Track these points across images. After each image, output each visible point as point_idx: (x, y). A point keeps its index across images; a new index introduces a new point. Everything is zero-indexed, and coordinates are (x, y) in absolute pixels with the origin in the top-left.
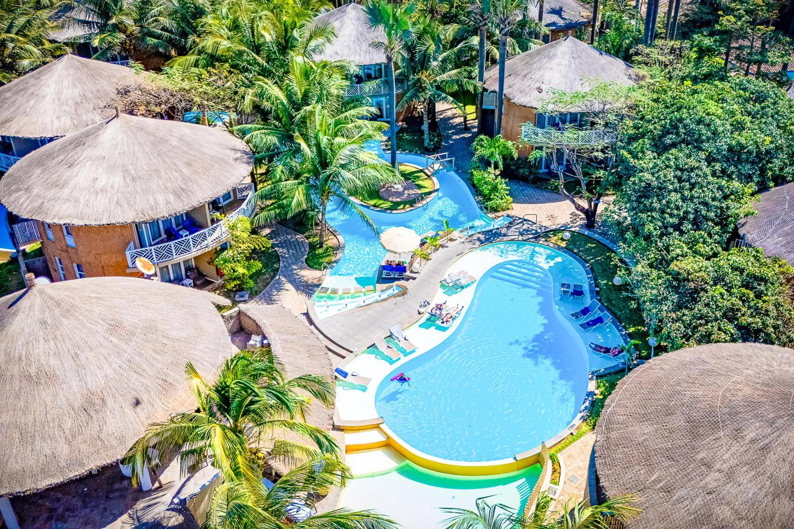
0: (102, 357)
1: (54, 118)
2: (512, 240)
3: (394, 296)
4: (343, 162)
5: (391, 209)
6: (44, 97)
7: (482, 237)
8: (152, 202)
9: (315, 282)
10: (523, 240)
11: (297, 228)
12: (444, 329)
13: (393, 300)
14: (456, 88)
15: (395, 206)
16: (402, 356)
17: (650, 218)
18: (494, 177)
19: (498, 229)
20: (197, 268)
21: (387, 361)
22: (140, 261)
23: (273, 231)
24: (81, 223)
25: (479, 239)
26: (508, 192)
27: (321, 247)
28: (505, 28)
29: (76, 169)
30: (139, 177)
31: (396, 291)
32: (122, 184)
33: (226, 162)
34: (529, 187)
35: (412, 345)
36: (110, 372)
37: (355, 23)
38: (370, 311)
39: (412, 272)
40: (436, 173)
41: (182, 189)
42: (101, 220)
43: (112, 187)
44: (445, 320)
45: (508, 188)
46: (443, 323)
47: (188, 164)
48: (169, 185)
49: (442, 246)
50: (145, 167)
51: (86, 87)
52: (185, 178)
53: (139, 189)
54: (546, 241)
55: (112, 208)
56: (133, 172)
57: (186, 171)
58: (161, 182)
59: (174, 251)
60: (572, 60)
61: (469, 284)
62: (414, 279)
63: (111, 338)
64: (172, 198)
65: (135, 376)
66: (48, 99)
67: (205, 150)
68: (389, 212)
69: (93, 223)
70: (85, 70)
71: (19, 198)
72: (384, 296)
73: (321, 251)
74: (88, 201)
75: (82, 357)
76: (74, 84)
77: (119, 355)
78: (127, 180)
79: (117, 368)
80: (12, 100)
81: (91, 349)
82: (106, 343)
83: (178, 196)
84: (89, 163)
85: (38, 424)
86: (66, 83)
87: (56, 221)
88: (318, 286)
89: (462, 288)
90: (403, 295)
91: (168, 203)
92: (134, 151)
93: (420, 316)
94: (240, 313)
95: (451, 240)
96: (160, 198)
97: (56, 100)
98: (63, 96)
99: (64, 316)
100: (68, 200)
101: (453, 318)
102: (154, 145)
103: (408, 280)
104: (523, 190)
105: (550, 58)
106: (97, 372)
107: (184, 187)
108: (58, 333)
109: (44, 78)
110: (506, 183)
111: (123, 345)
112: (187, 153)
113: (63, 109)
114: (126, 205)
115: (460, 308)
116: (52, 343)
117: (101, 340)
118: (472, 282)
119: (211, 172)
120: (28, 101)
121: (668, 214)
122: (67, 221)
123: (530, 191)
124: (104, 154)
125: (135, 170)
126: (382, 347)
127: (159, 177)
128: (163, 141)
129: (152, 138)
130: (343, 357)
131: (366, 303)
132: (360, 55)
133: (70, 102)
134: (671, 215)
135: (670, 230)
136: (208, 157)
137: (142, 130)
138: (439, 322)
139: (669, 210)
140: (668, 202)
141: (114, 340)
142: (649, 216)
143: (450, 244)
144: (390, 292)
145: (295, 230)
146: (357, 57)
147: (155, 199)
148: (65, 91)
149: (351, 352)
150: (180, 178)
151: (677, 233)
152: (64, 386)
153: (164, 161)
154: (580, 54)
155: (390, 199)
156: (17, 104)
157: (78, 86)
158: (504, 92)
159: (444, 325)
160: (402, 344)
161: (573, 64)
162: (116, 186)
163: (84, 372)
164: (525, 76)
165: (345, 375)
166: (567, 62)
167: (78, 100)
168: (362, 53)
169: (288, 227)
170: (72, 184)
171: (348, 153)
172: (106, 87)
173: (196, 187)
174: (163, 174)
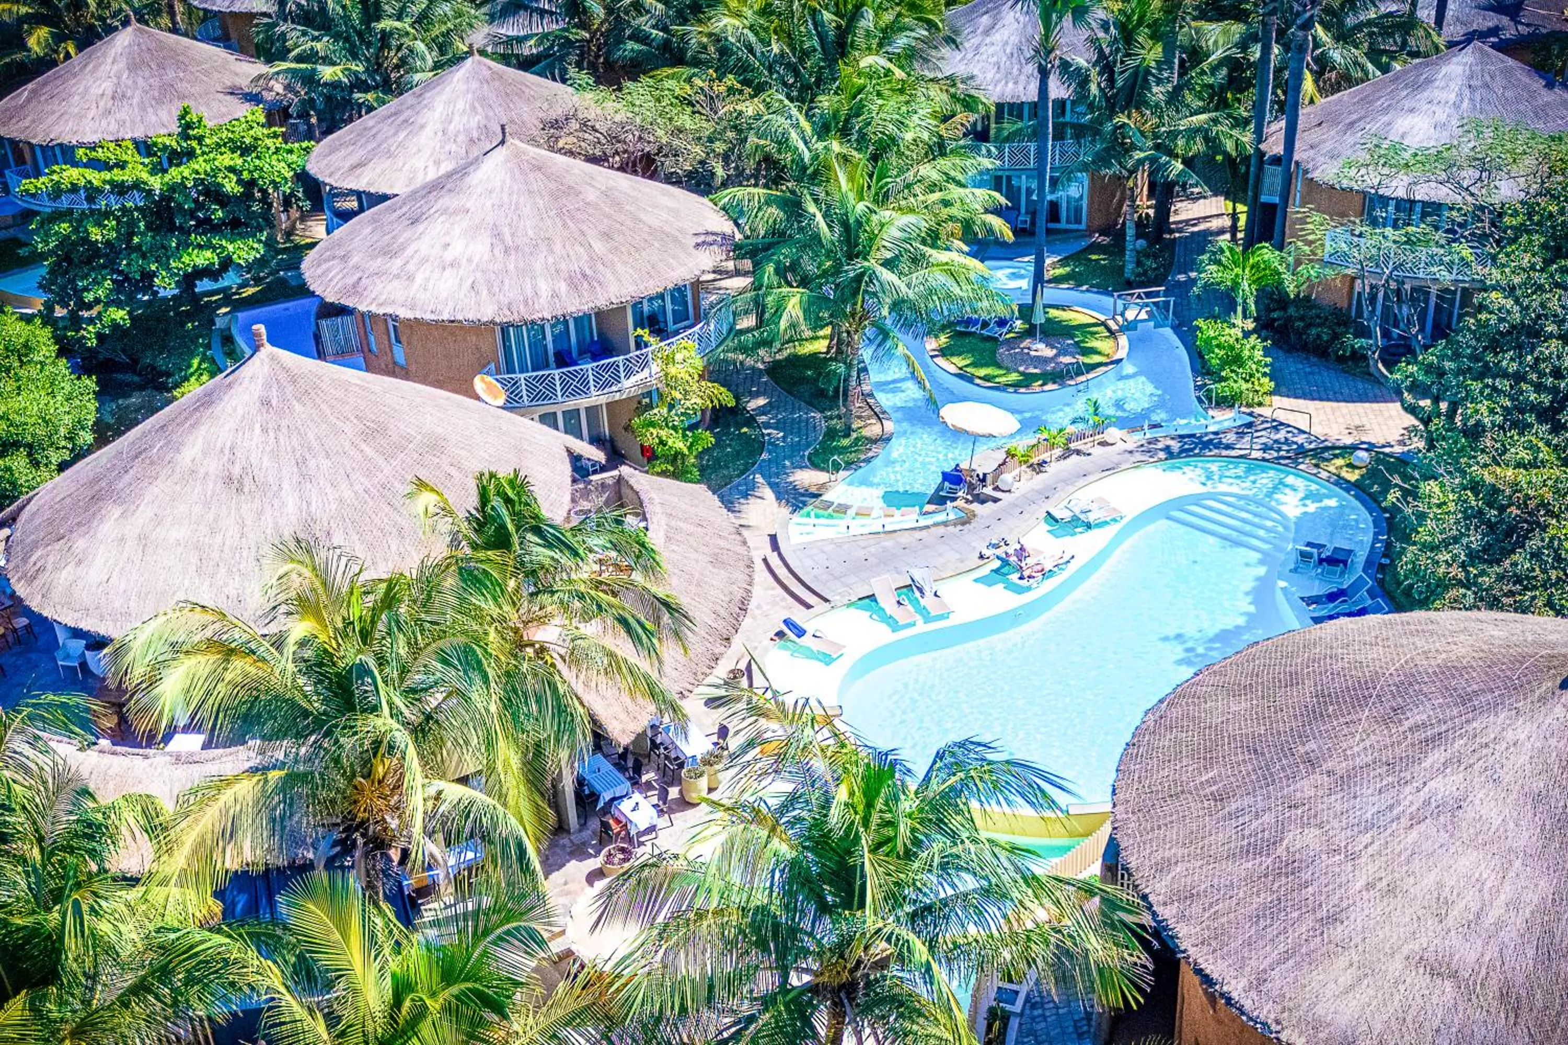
0: (341, 471)
1: (431, 163)
2: (1241, 457)
3: (945, 524)
4: (889, 255)
5: (1016, 385)
6: (422, 127)
7: (1175, 446)
8: (529, 292)
9: (813, 490)
10: (1264, 460)
11: (815, 402)
12: (1020, 590)
13: (941, 530)
14: (1199, 146)
15: (1027, 381)
16: (919, 619)
17: (1487, 391)
18: (1240, 335)
19: (1216, 433)
20: (612, 441)
21: (889, 625)
22: (483, 380)
23: (769, 403)
24: (410, 315)
25: (1167, 449)
26: (1267, 370)
27: (847, 435)
28: (1305, 11)
29: (421, 227)
30: (517, 248)
31: (952, 517)
32: (486, 257)
33: (676, 240)
34: (1328, 368)
35: (944, 606)
36: (348, 494)
37: (1021, 19)
38: (888, 543)
39: (996, 489)
40: (1129, 327)
41: (584, 276)
42: (441, 313)
43: (470, 261)
44: (1026, 574)
45: (1269, 360)
46: (1021, 578)
47: (606, 236)
48: (563, 266)
49: (1078, 452)
50: (530, 233)
51: (491, 114)
52: (593, 259)
53: (511, 267)
54: (1317, 466)
55: (462, 296)
56: (508, 238)
57: (599, 247)
58: (551, 260)
59: (558, 388)
60: (1467, 92)
61: (1106, 523)
62: (996, 500)
63: (364, 446)
64: (563, 287)
65: (387, 509)
66: (428, 130)
67: (642, 216)
68: (1011, 390)
69: (428, 317)
70: (497, 84)
71: (329, 270)
72: (924, 522)
73: (845, 442)
74: (427, 280)
75: (312, 463)
76: (473, 108)
77: (369, 474)
78: (496, 252)
79: (361, 491)
80: (374, 131)
81: (328, 455)
82: (352, 452)
83: (574, 285)
84: (442, 218)
85: (226, 550)
86: (460, 105)
87: (374, 309)
88: (817, 496)
89: (1089, 526)
90: (963, 524)
91: (555, 295)
92: (517, 204)
93: (981, 562)
94: (620, 480)
95: (1103, 444)
96: (544, 288)
97: (440, 134)
98: (451, 127)
99: (299, 400)
100: (397, 276)
101: (1046, 574)
102: (555, 197)
103: (983, 502)
104: (1311, 373)
105: (1417, 87)
106: (329, 490)
107: (588, 272)
108: (284, 423)
109: (428, 95)
110: (1265, 348)
111: (381, 461)
112: (609, 217)
113: (447, 148)
114: (485, 292)
115: (1066, 558)
116: (272, 435)
117: (347, 445)
118: (1115, 520)
119: (644, 254)
120: (395, 134)
121: (1531, 383)
122: (389, 310)
123: (1327, 377)
124: (468, 205)
125: (513, 235)
126: (887, 602)
127: (551, 251)
128: (572, 191)
129: (553, 186)
130: (808, 606)
131: (887, 528)
132: (1016, 83)
133: (461, 138)
134: (1539, 388)
135: (1531, 418)
136: (646, 229)
137: (540, 169)
138: (1014, 577)
139: (1534, 377)
140: (1537, 360)
141: (368, 450)
142: (1487, 386)
143: (1097, 451)
144: (941, 517)
145: (809, 403)
146: (1010, 85)
147: (534, 287)
148: (456, 118)
149: (826, 600)
150: (586, 257)
151: (1546, 427)
152: (276, 502)
153: (565, 225)
154: (1488, 78)
155: (1021, 369)
156: (380, 137)
157: (480, 110)
158: (1296, 157)
159: (1024, 583)
160: (928, 601)
161: (1466, 101)
162: (476, 260)
163: (309, 485)
164: (1352, 124)
165: (801, 633)
166: (1452, 97)
167: (475, 135)
168: (1023, 78)
169: (800, 398)
170: (409, 252)
171: (898, 234)
172: (526, 117)
173: (609, 275)
174: (558, 247)
